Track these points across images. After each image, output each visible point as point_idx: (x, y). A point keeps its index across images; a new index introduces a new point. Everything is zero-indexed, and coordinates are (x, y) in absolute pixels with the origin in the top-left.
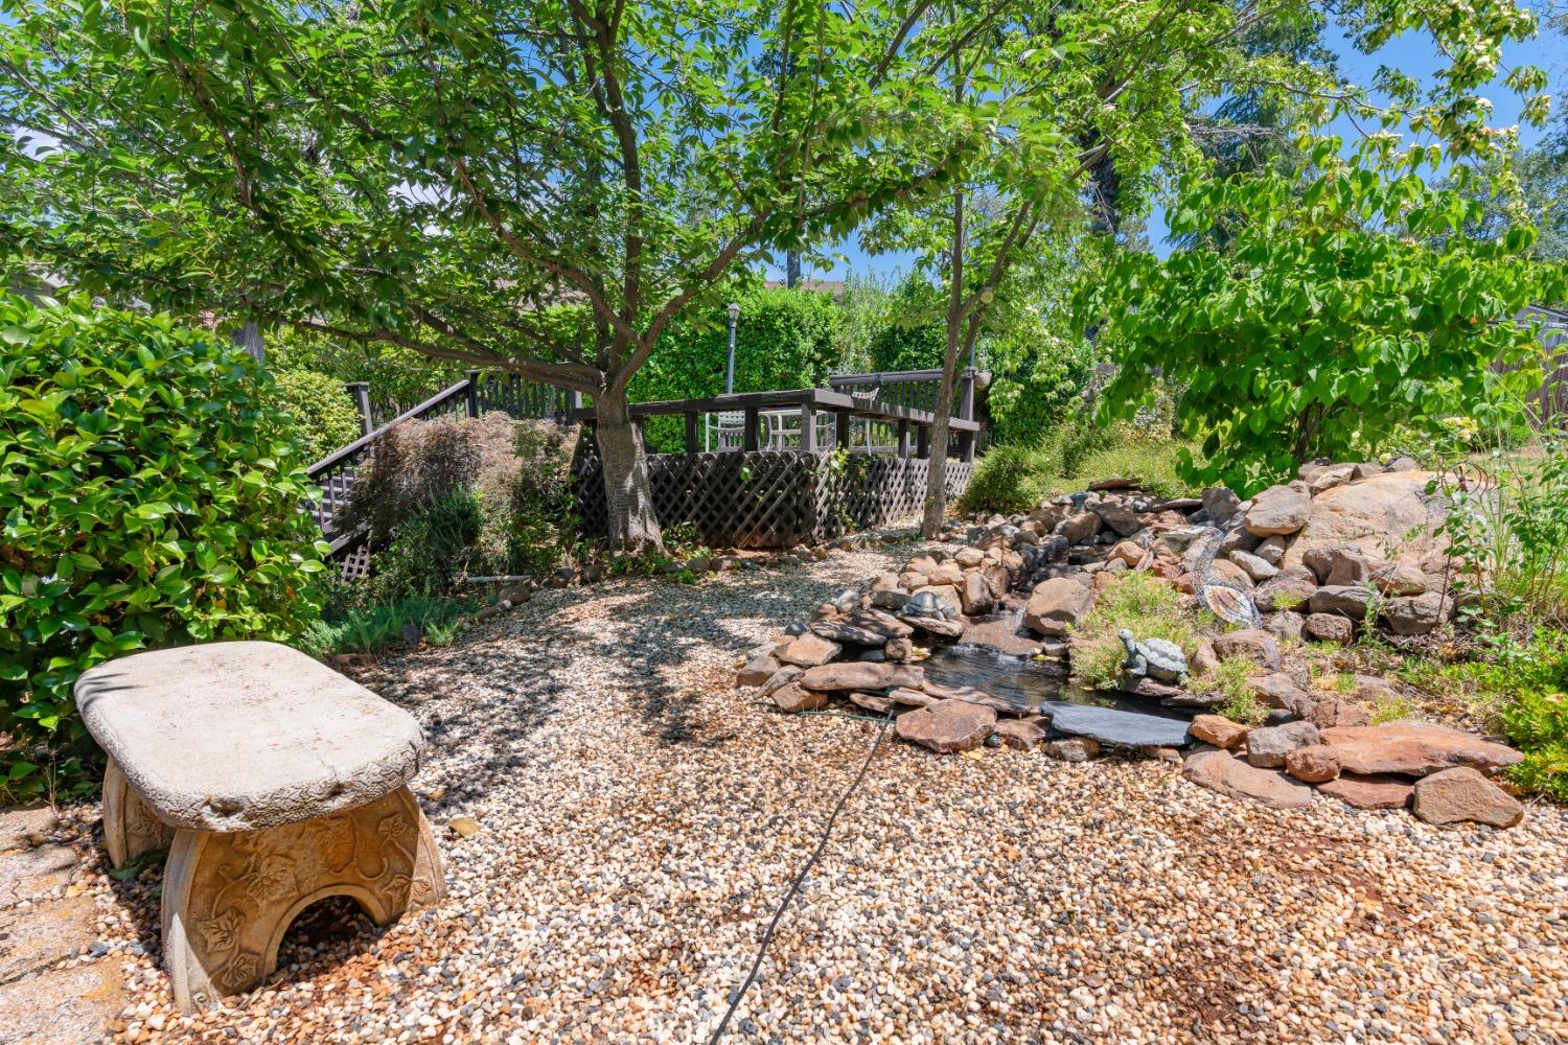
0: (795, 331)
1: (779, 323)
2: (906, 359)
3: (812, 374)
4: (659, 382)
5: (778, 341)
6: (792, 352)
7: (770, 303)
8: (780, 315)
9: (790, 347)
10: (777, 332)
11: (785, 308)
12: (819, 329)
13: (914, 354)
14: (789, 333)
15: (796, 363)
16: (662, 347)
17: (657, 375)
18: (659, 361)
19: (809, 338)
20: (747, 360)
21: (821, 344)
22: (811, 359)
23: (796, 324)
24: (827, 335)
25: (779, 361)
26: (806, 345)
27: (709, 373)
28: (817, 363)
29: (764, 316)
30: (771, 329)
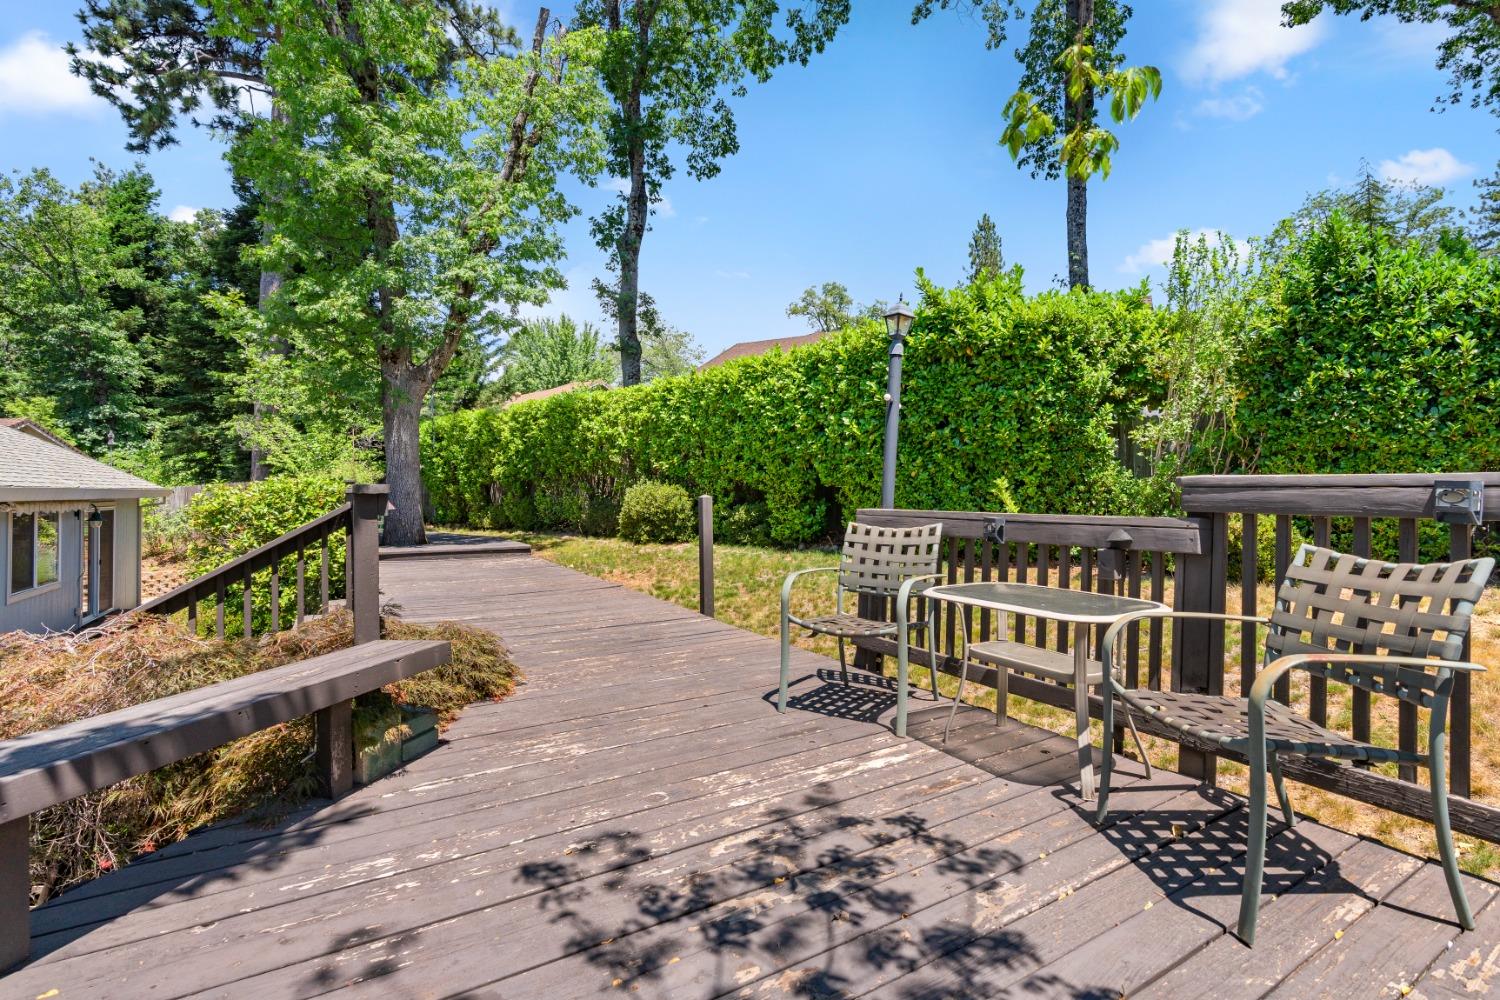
0: (1076, 355)
1: (1044, 344)
2: (1323, 386)
3: (1110, 421)
4: (858, 445)
5: (1043, 374)
6: (1071, 390)
7: (1027, 315)
8: (1046, 332)
9: (1068, 380)
10: (1041, 359)
11: (1055, 319)
12: (1121, 347)
13: (1345, 373)
14: (1064, 359)
15: (1080, 405)
16: (861, 396)
17: (853, 436)
18: (857, 417)
19: (1102, 364)
20: (989, 406)
21: (1122, 371)
22: (1107, 398)
23: (1077, 343)
24: (1137, 355)
25: (1047, 404)
26: (1097, 376)
27: (928, 429)
28: (1119, 403)
29: (1017, 336)
30: (1031, 357)
